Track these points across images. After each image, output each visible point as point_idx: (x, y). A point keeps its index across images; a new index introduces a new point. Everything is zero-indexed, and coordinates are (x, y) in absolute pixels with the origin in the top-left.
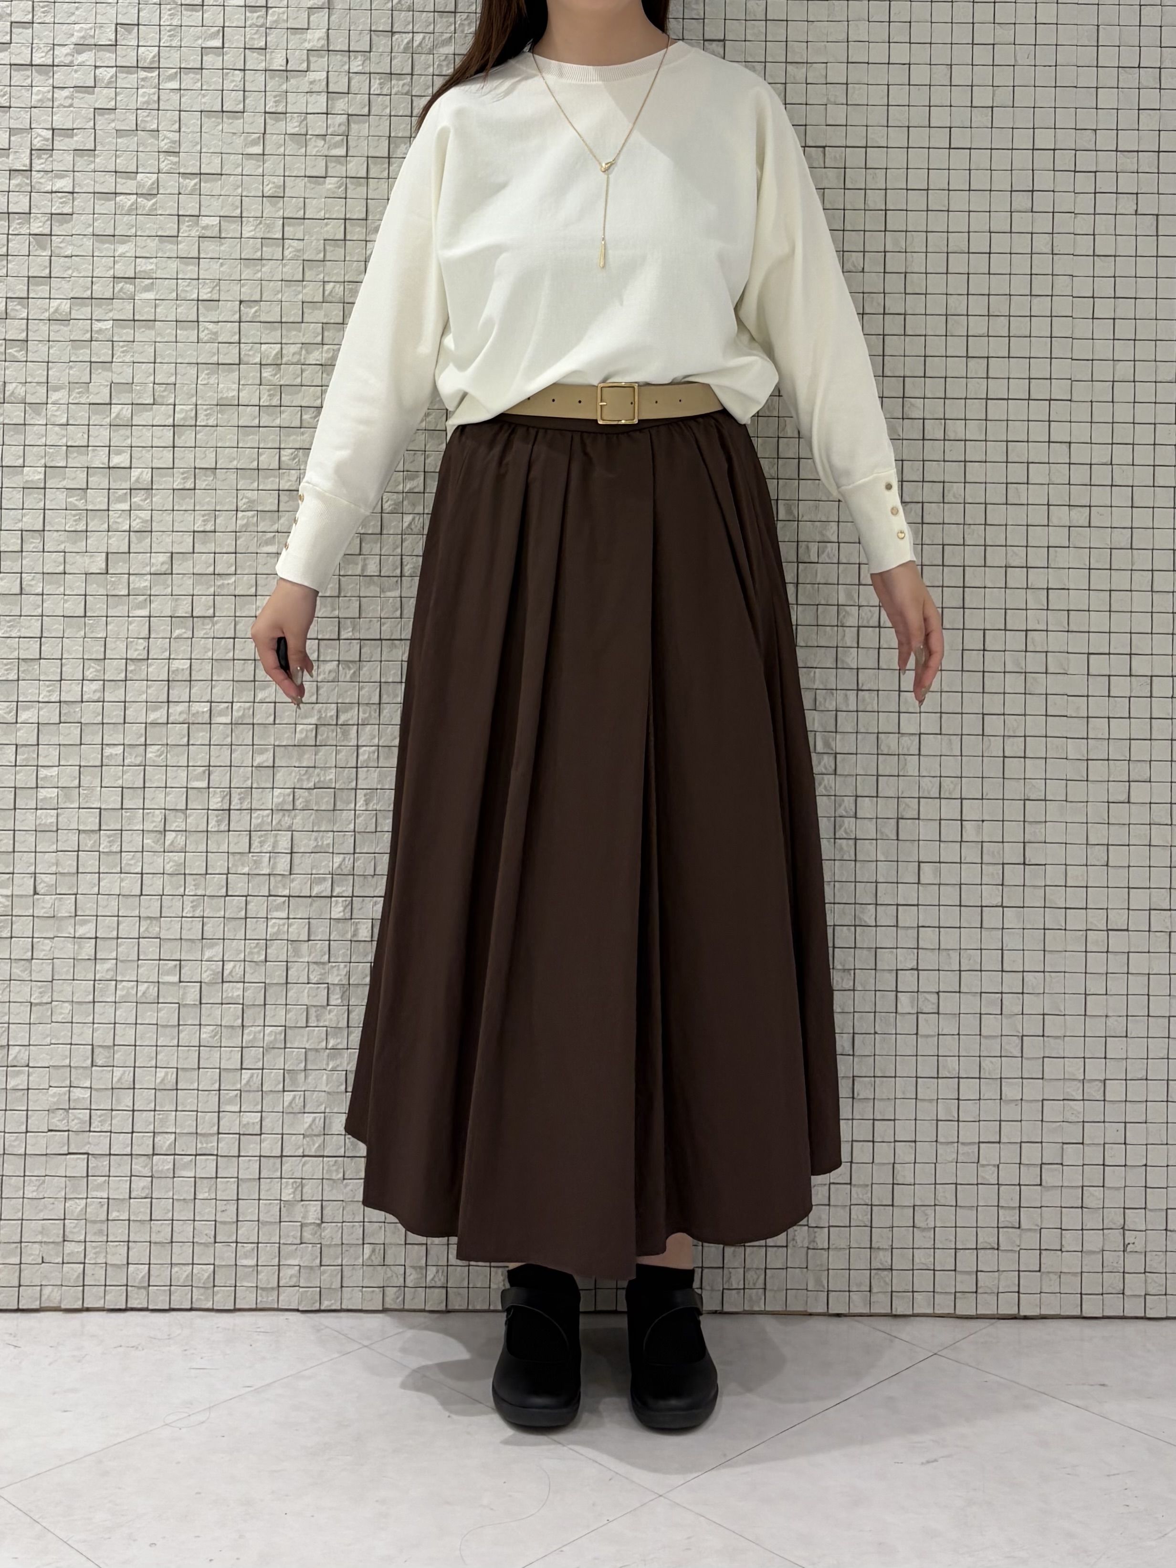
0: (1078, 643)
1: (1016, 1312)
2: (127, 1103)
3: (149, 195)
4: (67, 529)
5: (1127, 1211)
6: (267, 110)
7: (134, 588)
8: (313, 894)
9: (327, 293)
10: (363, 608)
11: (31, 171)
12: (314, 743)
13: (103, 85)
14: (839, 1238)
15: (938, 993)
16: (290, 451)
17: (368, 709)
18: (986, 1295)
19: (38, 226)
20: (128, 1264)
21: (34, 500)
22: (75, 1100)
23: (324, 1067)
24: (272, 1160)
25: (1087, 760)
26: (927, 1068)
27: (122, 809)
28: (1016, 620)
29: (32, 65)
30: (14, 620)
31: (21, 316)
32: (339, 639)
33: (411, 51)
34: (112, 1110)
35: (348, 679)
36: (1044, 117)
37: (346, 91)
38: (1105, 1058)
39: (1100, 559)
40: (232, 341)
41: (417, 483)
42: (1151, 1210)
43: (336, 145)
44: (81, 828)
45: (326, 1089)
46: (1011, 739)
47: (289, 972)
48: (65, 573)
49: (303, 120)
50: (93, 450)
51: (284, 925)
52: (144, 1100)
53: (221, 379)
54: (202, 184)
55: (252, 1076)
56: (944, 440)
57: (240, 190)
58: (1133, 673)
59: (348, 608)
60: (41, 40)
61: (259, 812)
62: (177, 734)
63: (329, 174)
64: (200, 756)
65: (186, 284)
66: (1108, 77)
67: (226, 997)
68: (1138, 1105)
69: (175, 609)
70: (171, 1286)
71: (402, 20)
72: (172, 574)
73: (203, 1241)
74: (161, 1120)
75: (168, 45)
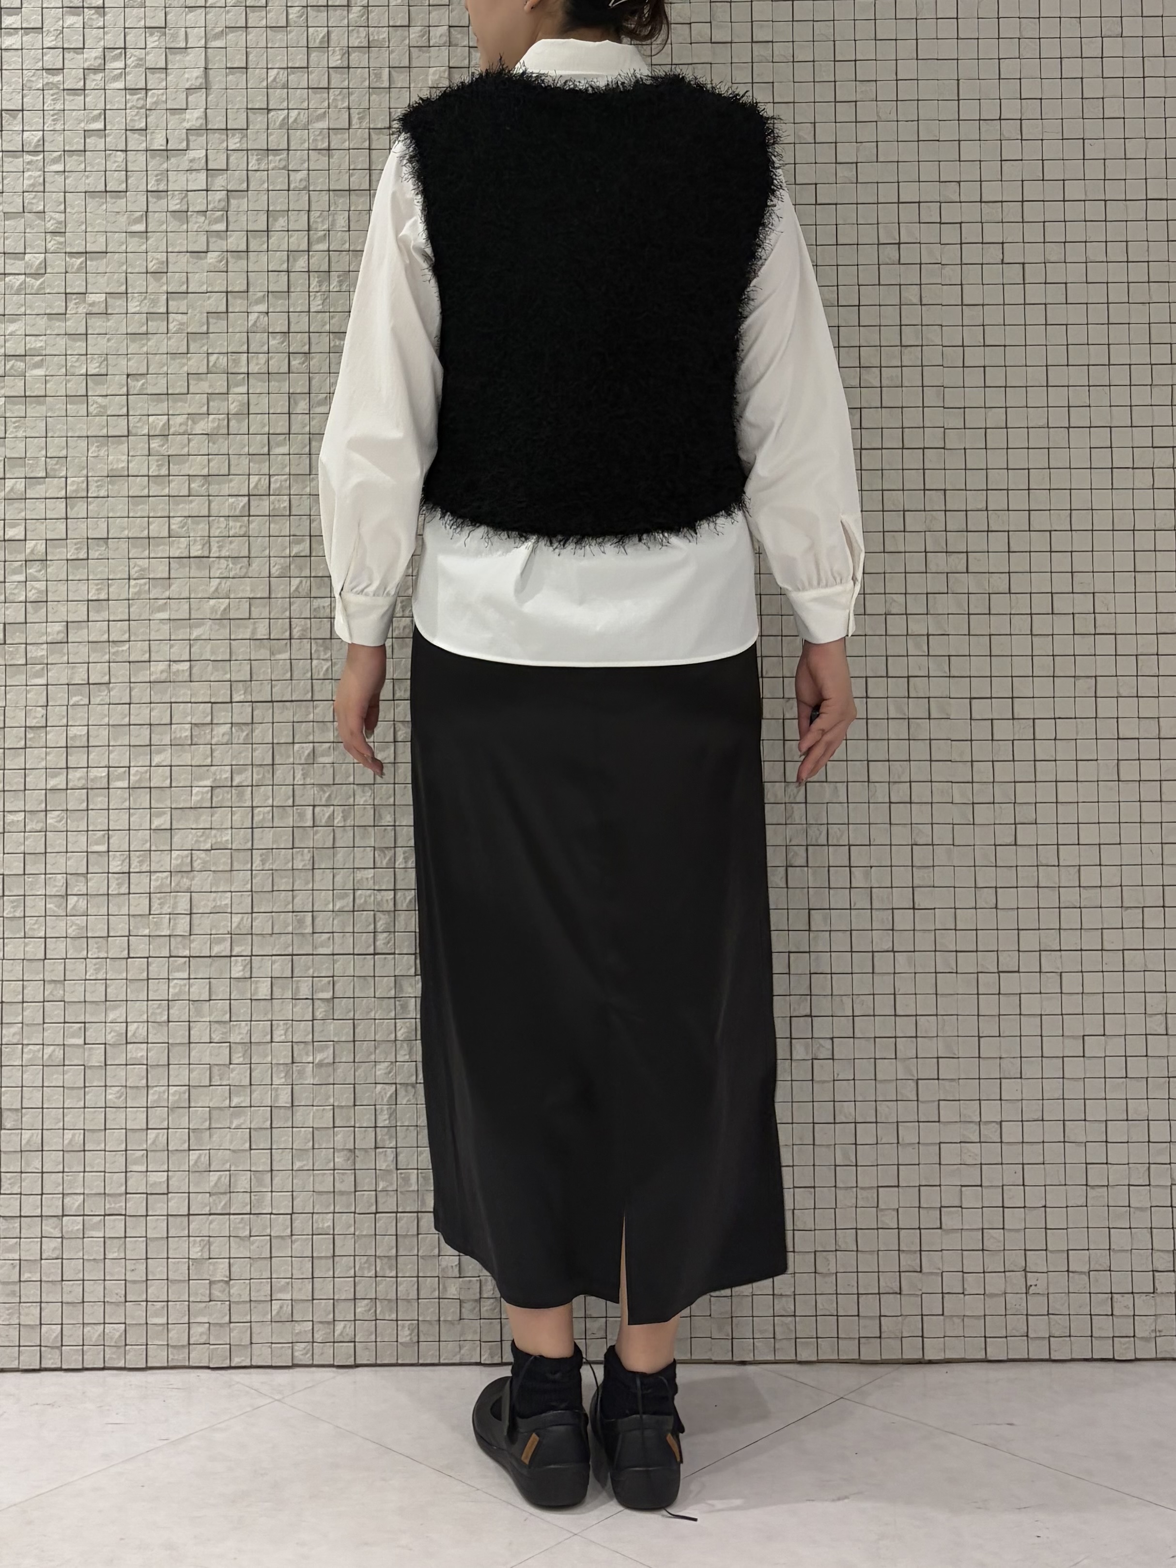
0: (960, 688)
1: (921, 1356)
2: (36, 1165)
3: (36, 275)
5: (1028, 1253)
6: (149, 189)
7: (31, 658)
8: (213, 954)
9: (211, 364)
10: (254, 671)
12: (209, 805)
15: (832, 1039)
16: (180, 519)
17: (261, 769)
18: (890, 1340)
20: (41, 1324)
23: (228, 1125)
24: (179, 1219)
25: (973, 803)
26: (824, 1113)
27: (24, 874)
28: (897, 667)
32: (231, 702)
33: (287, 126)
34: (21, 1172)
35: (241, 741)
37: (225, 168)
38: (1001, 1100)
39: (978, 604)
40: (120, 413)
41: (302, 548)
42: (1051, 1252)
43: (217, 221)
45: (231, 1147)
46: (897, 785)
47: (192, 1032)
49: (184, 197)
51: (185, 985)
52: (52, 1162)
53: (111, 450)
54: (88, 263)
55: (158, 1135)
57: (124, 267)
58: (1016, 716)
59: (239, 671)
61: (158, 874)
62: (76, 800)
63: (211, 249)
64: (99, 820)
65: (74, 359)
66: (969, 130)
67: (131, 1058)
68: (1035, 1146)
69: (71, 678)
70: (83, 1345)
71: (277, 97)
72: (67, 642)
73: (114, 1301)
74: (70, 1181)
75: (51, 128)
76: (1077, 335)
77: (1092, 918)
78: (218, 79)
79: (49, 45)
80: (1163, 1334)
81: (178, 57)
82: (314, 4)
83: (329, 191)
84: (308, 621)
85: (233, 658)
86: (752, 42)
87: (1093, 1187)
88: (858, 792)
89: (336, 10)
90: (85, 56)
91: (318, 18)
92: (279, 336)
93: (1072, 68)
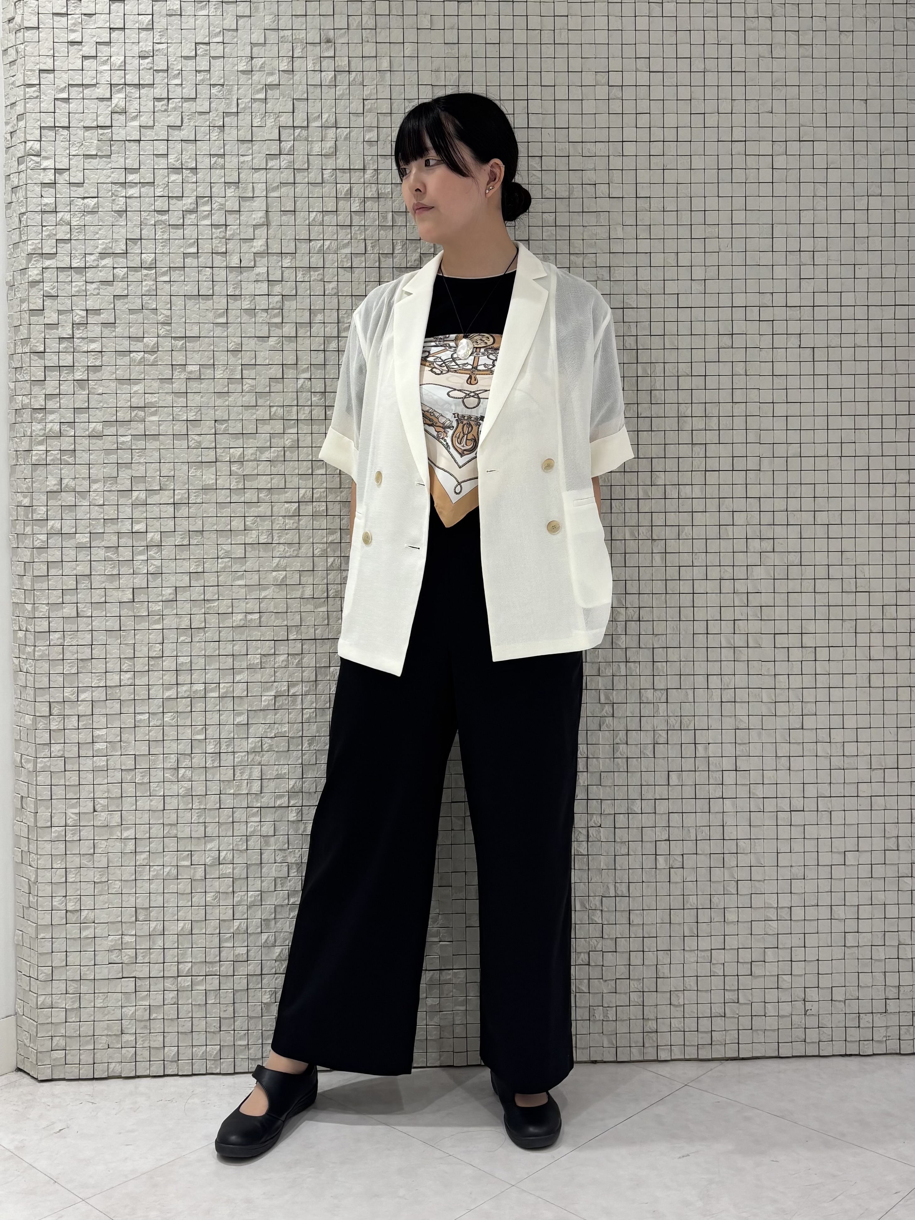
0: (768, 627)
1: (737, 1055)
2: (160, 943)
3: (152, 352)
4: (106, 573)
5: (806, 989)
6: (228, 294)
7: (152, 611)
8: (276, 806)
9: (272, 413)
10: (302, 619)
11: (73, 338)
12: (274, 708)
13: (119, 280)
14: (623, 1014)
15: (682, 855)
16: (252, 518)
17: (308, 684)
18: (717, 1046)
19: (78, 375)
20: (164, 1047)
21: (83, 555)
22: (125, 943)
23: (287, 917)
24: (255, 977)
25: (775, 702)
26: (677, 903)
27: (149, 754)
28: (727, 614)
29: (71, 268)
30: (74, 634)
31: (71, 434)
32: (288, 640)
33: (322, 252)
34: (150, 949)
35: (294, 666)
37: (280, 279)
38: (791, 893)
39: (780, 573)
40: (211, 447)
41: (336, 537)
42: (821, 988)
43: (275, 316)
44: (123, 768)
46: (726, 690)
47: (263, 856)
48: (106, 602)
49: (253, 300)
50: (122, 521)
51: (258, 826)
52: (170, 942)
53: (204, 471)
54: (187, 344)
55: (240, 924)
56: (679, 498)
57: (212, 347)
58: (804, 646)
59: (293, 619)
60: (77, 251)
61: (239, 754)
62: (183, 705)
63: (271, 335)
64: (199, 719)
65: (179, 410)
66: (780, 258)
67: (222, 874)
68: (812, 922)
69: (179, 625)
70: (192, 1059)
71: (316, 231)
72: (176, 601)
73: (212, 1030)
74: (182, 954)
75: (161, 252)
76: (848, 395)
77: (851, 776)
78: (275, 218)
79: (159, 194)
80: (890, 1038)
81: (248, 204)
82: (341, 168)
83: (352, 296)
84: (339, 586)
85: (289, 611)
86: (637, 197)
87: (848, 947)
88: (701, 694)
89: (355, 173)
90: (184, 202)
91: (344, 177)
92: (318, 395)
93: (848, 216)
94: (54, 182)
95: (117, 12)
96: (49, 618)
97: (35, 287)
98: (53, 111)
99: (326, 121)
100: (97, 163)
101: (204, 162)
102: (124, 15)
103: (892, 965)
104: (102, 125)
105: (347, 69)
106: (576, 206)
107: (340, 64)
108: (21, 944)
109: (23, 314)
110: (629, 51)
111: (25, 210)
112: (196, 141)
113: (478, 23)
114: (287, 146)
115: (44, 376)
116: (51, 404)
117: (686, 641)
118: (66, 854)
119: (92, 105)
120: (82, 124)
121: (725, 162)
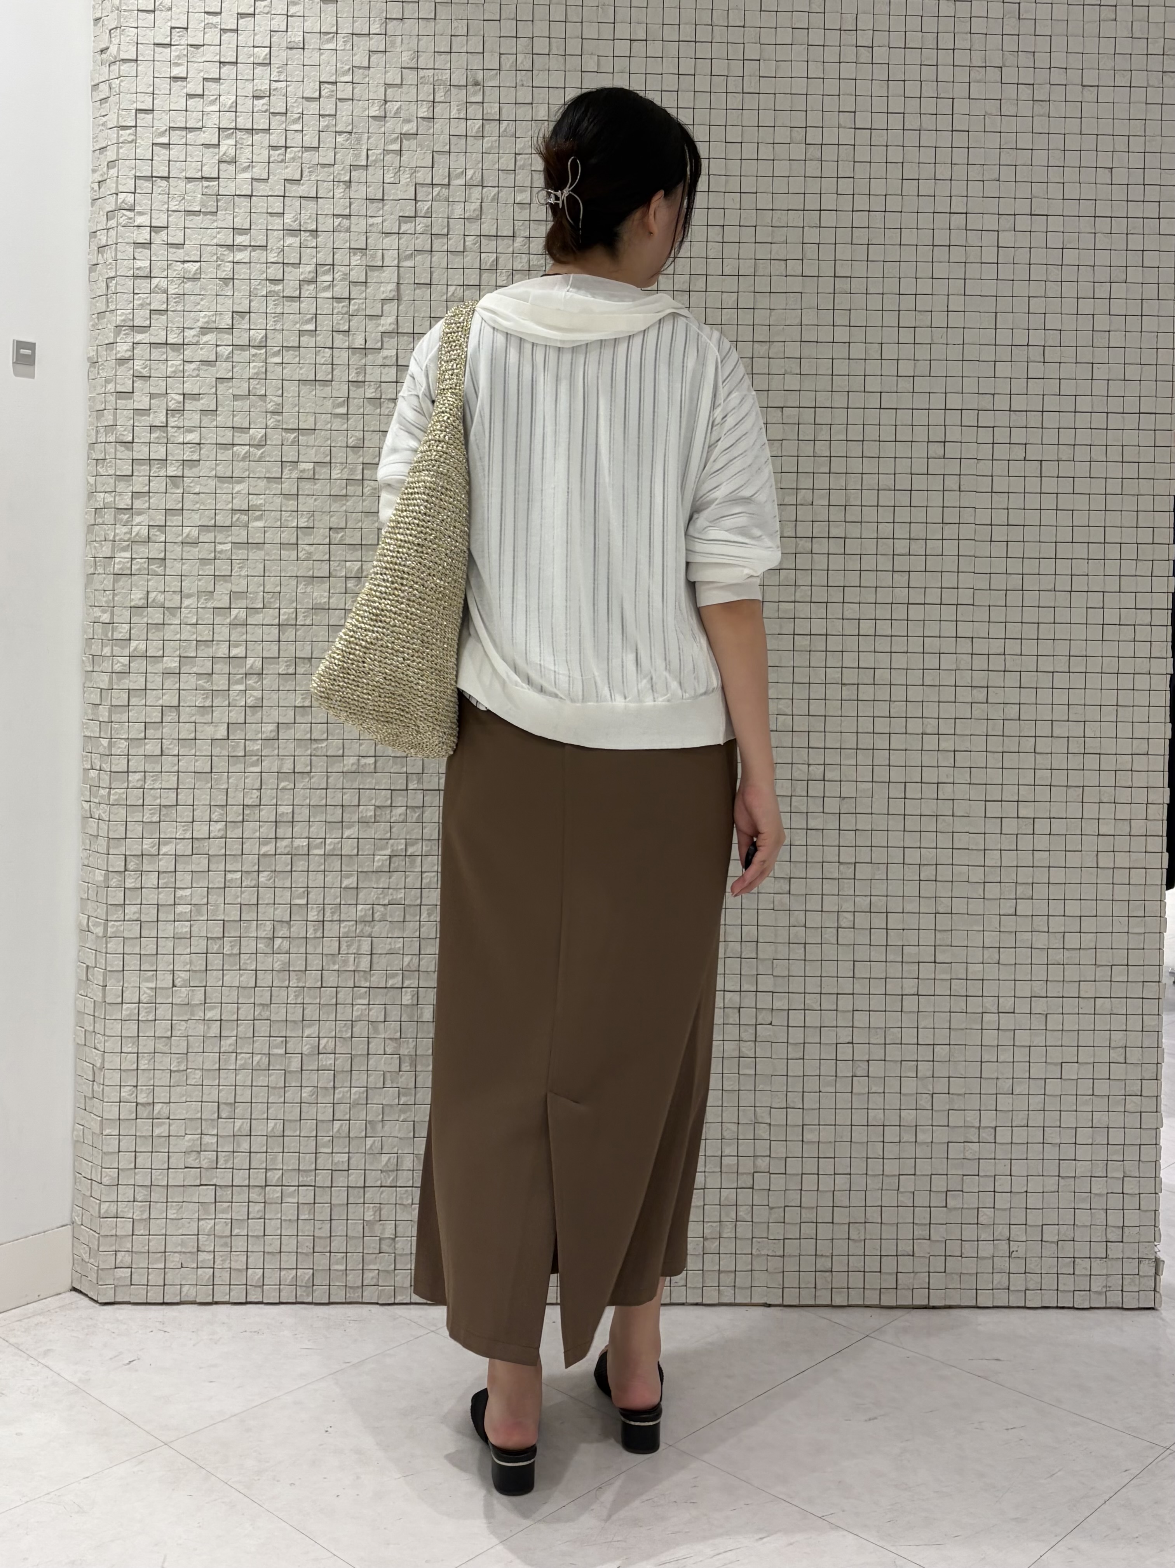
0: (977, 793)
1: (927, 1303)
2: (245, 1146)
3: (259, 446)
4: (197, 705)
5: (1011, 1226)
6: (350, 379)
7: (249, 751)
8: (388, 986)
10: (425, 765)
11: (167, 426)
12: (388, 870)
13: (223, 360)
14: (792, 1247)
15: (868, 1061)
17: (429, 843)
18: (904, 1291)
19: (172, 470)
20: (247, 1268)
21: (171, 683)
22: (205, 1144)
23: (397, 1118)
24: (357, 1190)
25: (984, 882)
26: (859, 1118)
27: (241, 920)
28: (930, 775)
29: (167, 344)
30: (157, 775)
31: (161, 540)
32: (407, 790)
34: (234, 1152)
35: (414, 820)
36: (954, 385)
38: (996, 1110)
39: (995, 728)
40: (324, 559)
42: (1030, 1226)
44: (208, 936)
45: (399, 1136)
46: (926, 867)
47: (370, 1046)
48: (195, 739)
49: (379, 387)
50: (217, 644)
51: (366, 1009)
52: (258, 1144)
53: (315, 588)
54: (300, 437)
55: (341, 1126)
56: (875, 636)
57: (329, 442)
58: (1020, 816)
59: (414, 766)
60: (174, 324)
61: (346, 923)
62: (283, 863)
64: (300, 880)
65: (288, 515)
66: (1004, 353)
67: (322, 1065)
68: (1021, 1146)
69: (280, 766)
70: (280, 1285)
72: (278, 739)
73: (304, 1251)
74: (272, 1159)
75: (272, 328)
76: (1081, 518)
77: (1072, 973)
78: (407, 293)
79: (273, 260)
80: (1112, 1289)
81: (376, 274)
82: (487, 234)
86: (835, 277)
87: (1063, 1177)
88: (896, 872)
89: (503, 240)
90: (301, 270)
91: (489, 245)
93: (1086, 306)
94: (149, 242)
95: (229, 44)
96: (128, 755)
97: (123, 365)
98: (151, 158)
99: (471, 178)
100: (200, 221)
101: (327, 224)
102: (237, 46)
103: (1115, 1201)
104: (208, 176)
105: (497, 118)
106: (762, 284)
107: (489, 111)
108: (82, 1140)
109: (109, 396)
110: (831, 104)
111: (114, 274)
112: (317, 198)
113: (654, 66)
114: (423, 207)
115: (131, 471)
116: (138, 504)
117: (880, 806)
118: (138, 1036)
119: (196, 153)
120: (184, 174)
121: (941, 238)
